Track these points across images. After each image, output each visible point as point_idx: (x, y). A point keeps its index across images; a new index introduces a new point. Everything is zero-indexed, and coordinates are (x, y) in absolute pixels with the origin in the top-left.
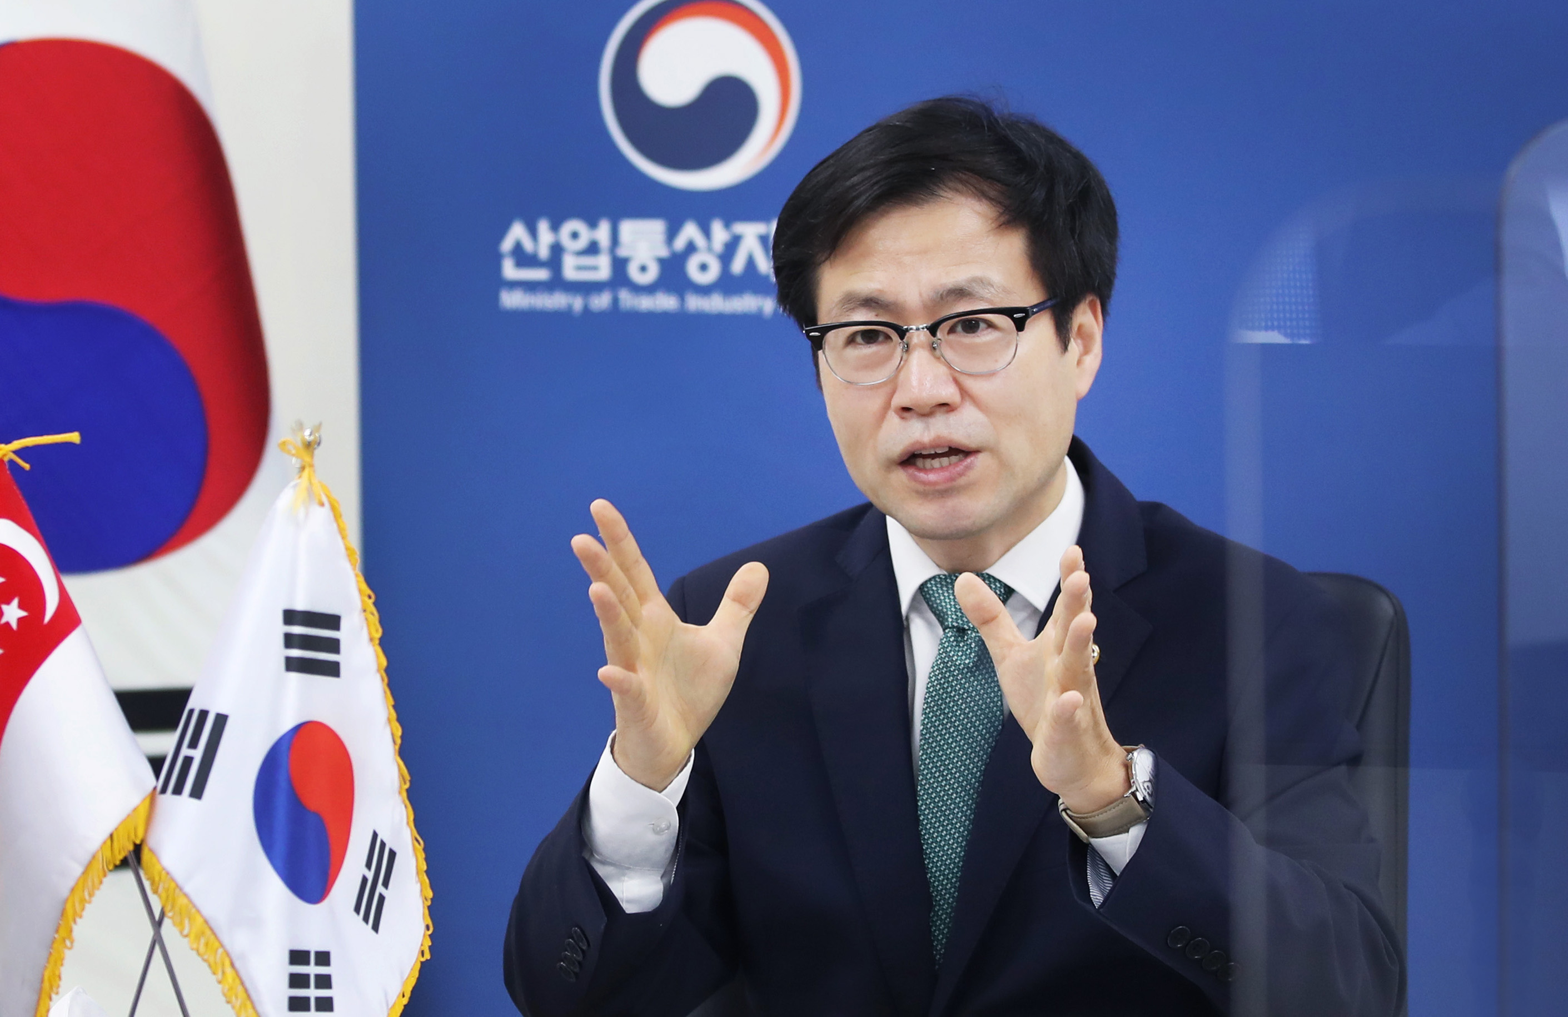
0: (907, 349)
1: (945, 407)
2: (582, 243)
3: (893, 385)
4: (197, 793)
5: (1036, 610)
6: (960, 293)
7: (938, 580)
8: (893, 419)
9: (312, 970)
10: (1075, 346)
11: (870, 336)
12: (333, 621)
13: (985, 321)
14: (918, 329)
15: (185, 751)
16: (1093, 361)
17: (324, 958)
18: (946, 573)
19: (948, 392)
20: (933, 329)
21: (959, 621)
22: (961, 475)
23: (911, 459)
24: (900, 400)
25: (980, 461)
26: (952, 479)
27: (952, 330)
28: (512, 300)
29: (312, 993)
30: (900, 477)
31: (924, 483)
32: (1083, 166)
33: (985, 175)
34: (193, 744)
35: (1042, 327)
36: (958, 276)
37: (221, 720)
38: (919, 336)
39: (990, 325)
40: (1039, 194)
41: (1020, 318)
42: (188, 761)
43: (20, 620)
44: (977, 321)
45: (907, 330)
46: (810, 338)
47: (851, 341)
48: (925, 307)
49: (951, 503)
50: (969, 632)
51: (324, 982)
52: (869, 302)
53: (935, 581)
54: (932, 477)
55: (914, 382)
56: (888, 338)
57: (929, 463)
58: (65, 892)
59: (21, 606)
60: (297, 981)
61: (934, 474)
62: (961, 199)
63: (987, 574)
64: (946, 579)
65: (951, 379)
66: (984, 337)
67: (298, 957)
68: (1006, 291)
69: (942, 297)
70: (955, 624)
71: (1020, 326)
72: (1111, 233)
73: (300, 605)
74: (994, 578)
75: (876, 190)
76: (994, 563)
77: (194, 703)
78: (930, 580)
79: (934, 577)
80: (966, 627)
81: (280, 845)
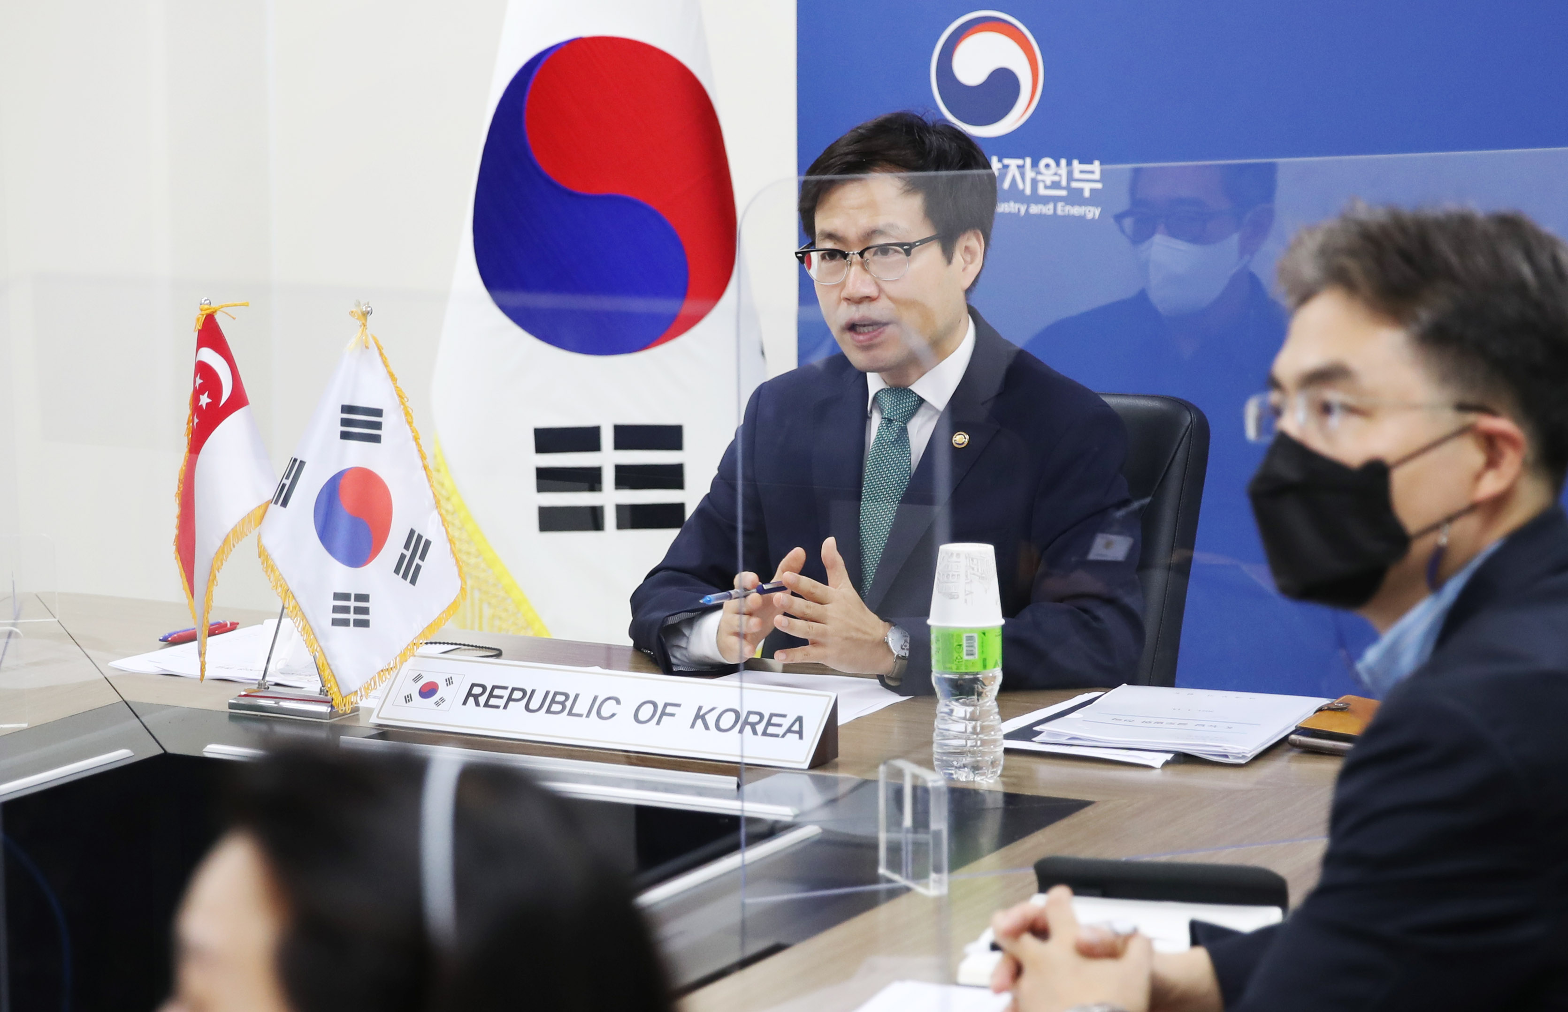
1: (869, 299)
3: (842, 285)
5: (937, 411)
7: (884, 391)
8: (844, 304)
13: (892, 249)
14: (853, 254)
17: (363, 598)
18: (889, 387)
19: (871, 291)
20: (861, 254)
21: (889, 415)
22: (876, 337)
24: (844, 294)
25: (889, 330)
26: (871, 339)
27: (875, 254)
30: (848, 336)
39: (896, 251)
41: (908, 248)
43: (207, 404)
44: (888, 249)
45: (848, 254)
46: (798, 257)
48: (860, 241)
50: (894, 421)
53: (883, 392)
54: (861, 338)
59: (209, 396)
63: (909, 389)
64: (888, 390)
65: (873, 282)
69: (868, 235)
70: (886, 417)
71: (908, 253)
74: (912, 391)
76: (914, 382)
78: (880, 391)
79: (882, 390)
80: (892, 418)
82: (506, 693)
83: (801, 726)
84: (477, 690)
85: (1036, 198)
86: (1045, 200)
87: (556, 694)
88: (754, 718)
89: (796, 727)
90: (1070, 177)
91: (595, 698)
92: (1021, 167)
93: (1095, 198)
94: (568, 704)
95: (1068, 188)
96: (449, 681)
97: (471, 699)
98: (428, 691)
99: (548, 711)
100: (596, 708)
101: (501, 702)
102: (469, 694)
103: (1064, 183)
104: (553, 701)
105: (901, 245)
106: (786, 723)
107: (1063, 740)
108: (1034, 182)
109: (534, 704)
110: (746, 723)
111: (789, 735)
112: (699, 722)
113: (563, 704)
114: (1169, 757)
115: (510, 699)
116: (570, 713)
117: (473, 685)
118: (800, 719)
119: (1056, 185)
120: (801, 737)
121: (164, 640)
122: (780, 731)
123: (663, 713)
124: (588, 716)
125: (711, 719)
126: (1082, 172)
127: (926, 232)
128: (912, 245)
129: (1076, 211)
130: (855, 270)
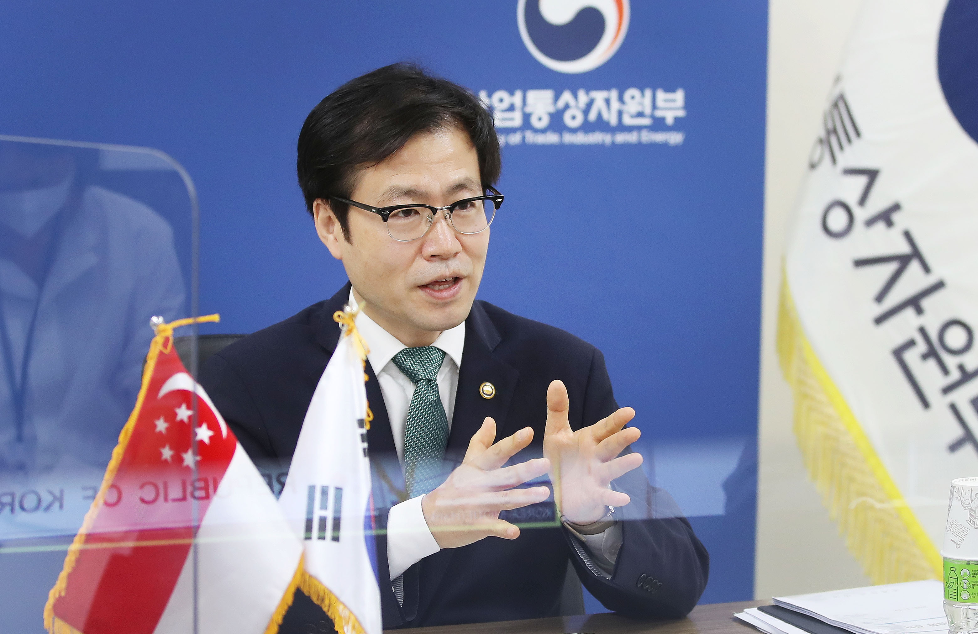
85: (621, 128)
86: (630, 129)
90: (654, 107)
92: (608, 101)
93: (679, 125)
95: (653, 117)
103: (648, 110)
108: (620, 114)
119: (640, 115)
126: (666, 101)
129: (659, 137)
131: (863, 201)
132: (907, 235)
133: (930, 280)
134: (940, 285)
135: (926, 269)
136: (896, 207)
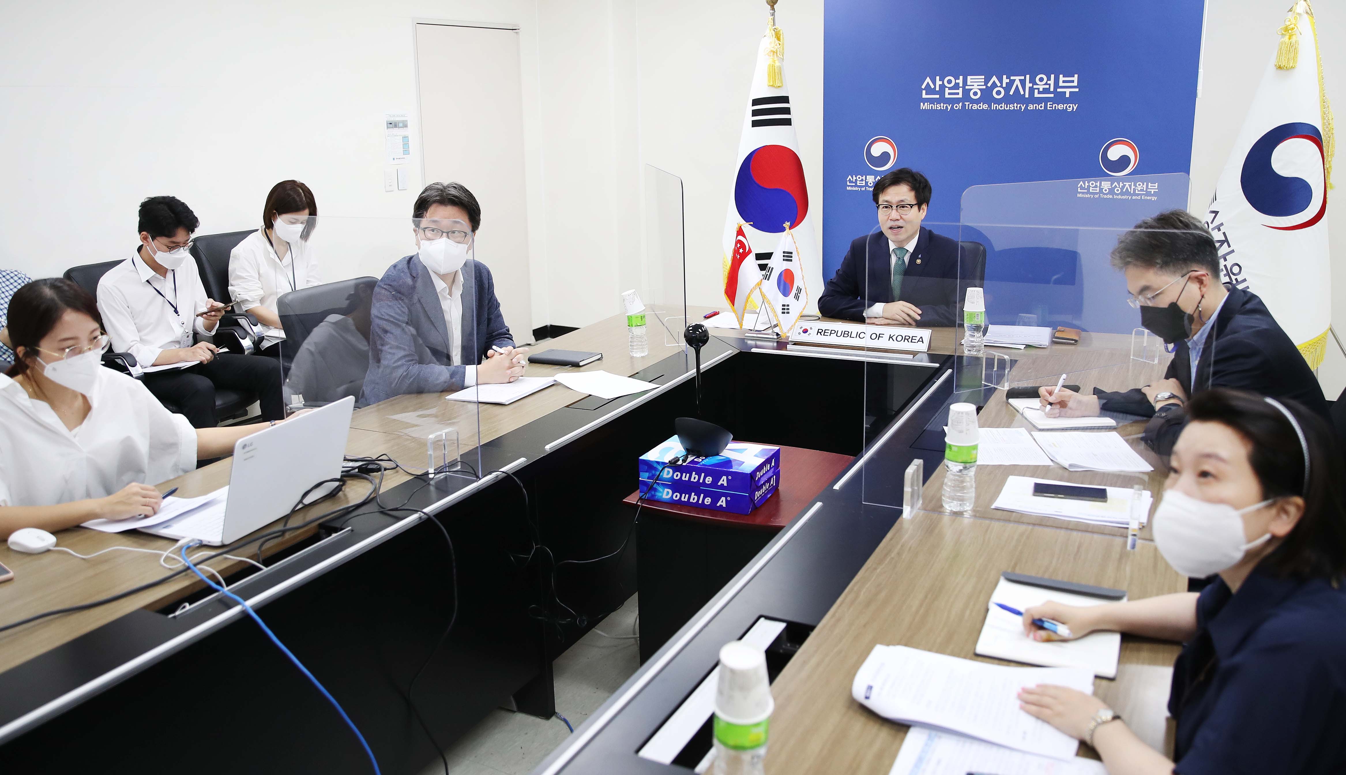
0: (892, 210)
2: (860, 179)
4: (768, 280)
6: (902, 201)
9: (786, 307)
10: (921, 211)
11: (886, 207)
12: (791, 253)
15: (767, 273)
16: (925, 214)
17: (788, 305)
19: (899, 218)
20: (897, 207)
22: (899, 231)
23: (891, 228)
24: (890, 218)
28: (848, 188)
29: (786, 311)
31: (894, 232)
32: (926, 181)
33: (909, 182)
34: (768, 272)
35: (916, 208)
36: (902, 198)
37: (772, 268)
38: (894, 207)
39: (907, 207)
40: (918, 185)
41: (912, 206)
42: (767, 274)
47: (883, 208)
49: (897, 236)
51: (788, 309)
52: (887, 201)
55: (893, 215)
56: (889, 208)
57: (894, 229)
58: (747, 295)
60: (783, 309)
61: (896, 231)
62: (904, 186)
66: (905, 209)
67: (784, 305)
68: (910, 201)
71: (911, 207)
72: (930, 193)
73: (786, 250)
75: (890, 183)
77: (769, 266)
81: (782, 287)
82: (829, 332)
83: (922, 339)
84: (820, 331)
87: (845, 331)
88: (907, 338)
89: (921, 340)
91: (857, 333)
94: (849, 334)
96: (811, 328)
97: (819, 333)
98: (805, 331)
99: (843, 336)
100: (858, 335)
101: (829, 334)
102: (818, 332)
104: (844, 334)
105: (910, 205)
106: (917, 339)
107: (992, 342)
109: (839, 334)
110: (905, 339)
111: (919, 342)
112: (891, 339)
113: (848, 334)
114: (1025, 346)
115: (831, 333)
116: (850, 337)
117: (819, 329)
118: (921, 337)
120: (923, 343)
121: (705, 317)
122: (916, 341)
123: (879, 337)
124: (856, 337)
125: (894, 338)
127: (914, 202)
128: (913, 205)
130: (894, 211)
131: (1212, 222)
132: (1224, 233)
133: (1230, 249)
134: (1233, 251)
135: (1229, 246)
136: (1222, 224)
